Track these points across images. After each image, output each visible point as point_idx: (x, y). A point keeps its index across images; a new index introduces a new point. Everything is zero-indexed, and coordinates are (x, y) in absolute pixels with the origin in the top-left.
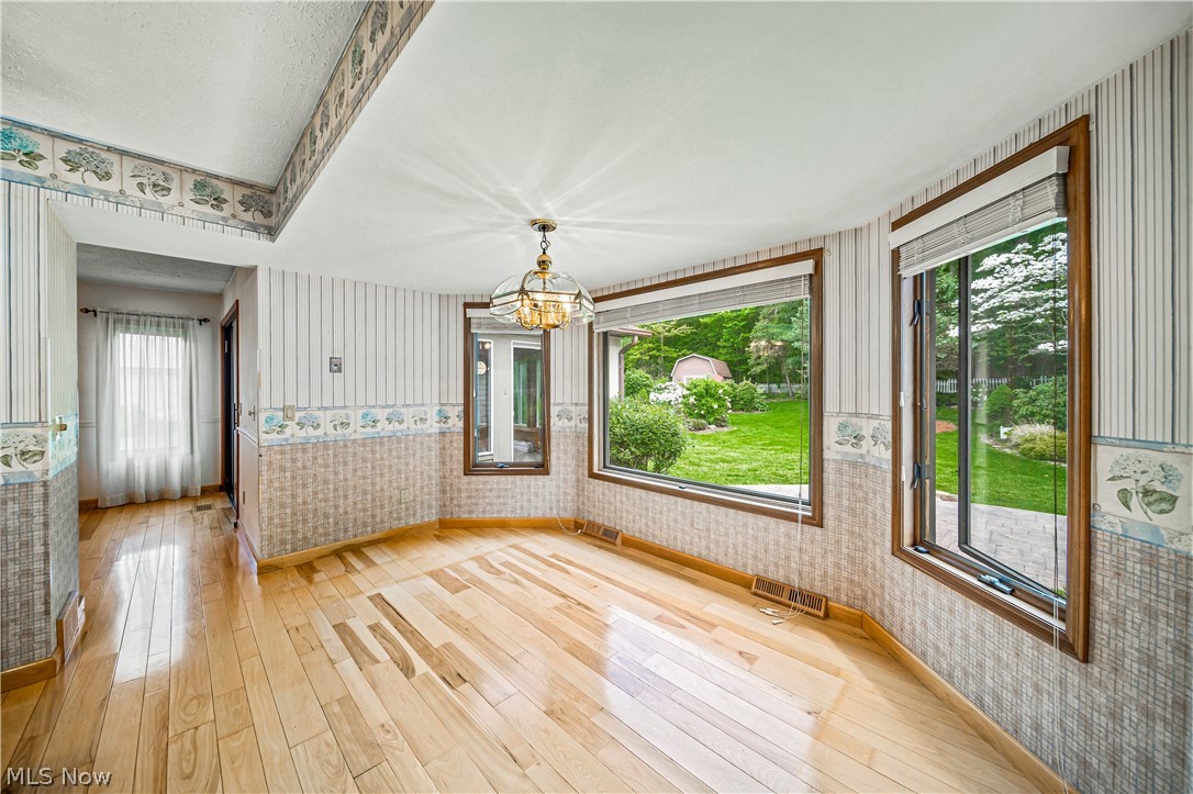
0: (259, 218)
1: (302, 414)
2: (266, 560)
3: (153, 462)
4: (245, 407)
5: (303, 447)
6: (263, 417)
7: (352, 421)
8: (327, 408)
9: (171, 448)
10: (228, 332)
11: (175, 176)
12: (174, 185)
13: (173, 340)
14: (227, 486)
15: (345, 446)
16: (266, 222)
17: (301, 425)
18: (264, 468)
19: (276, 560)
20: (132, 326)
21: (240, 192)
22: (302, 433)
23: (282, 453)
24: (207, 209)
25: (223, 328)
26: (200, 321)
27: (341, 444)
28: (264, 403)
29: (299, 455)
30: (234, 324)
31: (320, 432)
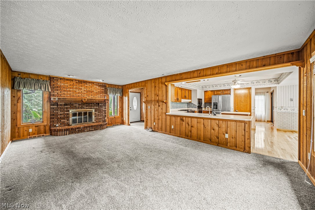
0: (277, 82)
1: (285, 108)
2: (278, 129)
3: (260, 115)
4: (275, 106)
5: (285, 113)
6: (277, 108)
7: (295, 109)
8: (289, 107)
9: (262, 113)
10: (272, 94)
11: (266, 80)
12: (266, 81)
13: (262, 96)
14: (272, 121)
15: (294, 114)
16: (278, 82)
17: (284, 109)
18: (278, 115)
19: (280, 129)
20: (257, 94)
21: (274, 80)
22: (285, 111)
23: (281, 113)
24: (270, 83)
25: (271, 93)
26: (267, 92)
27: (293, 113)
28: (278, 106)
29: (284, 114)
30: (273, 93)
31: (288, 111)
